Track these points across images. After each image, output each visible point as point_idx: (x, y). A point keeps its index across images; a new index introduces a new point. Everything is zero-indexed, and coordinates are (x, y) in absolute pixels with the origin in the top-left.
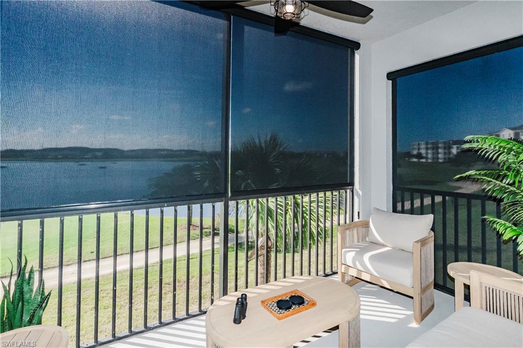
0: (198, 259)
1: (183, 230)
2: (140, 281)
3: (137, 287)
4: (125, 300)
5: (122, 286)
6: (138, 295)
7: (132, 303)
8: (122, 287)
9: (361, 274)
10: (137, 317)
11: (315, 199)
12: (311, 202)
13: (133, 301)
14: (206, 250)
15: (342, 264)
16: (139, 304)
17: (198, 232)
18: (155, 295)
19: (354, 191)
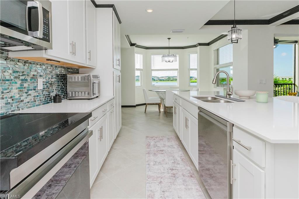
19: (295, 85)
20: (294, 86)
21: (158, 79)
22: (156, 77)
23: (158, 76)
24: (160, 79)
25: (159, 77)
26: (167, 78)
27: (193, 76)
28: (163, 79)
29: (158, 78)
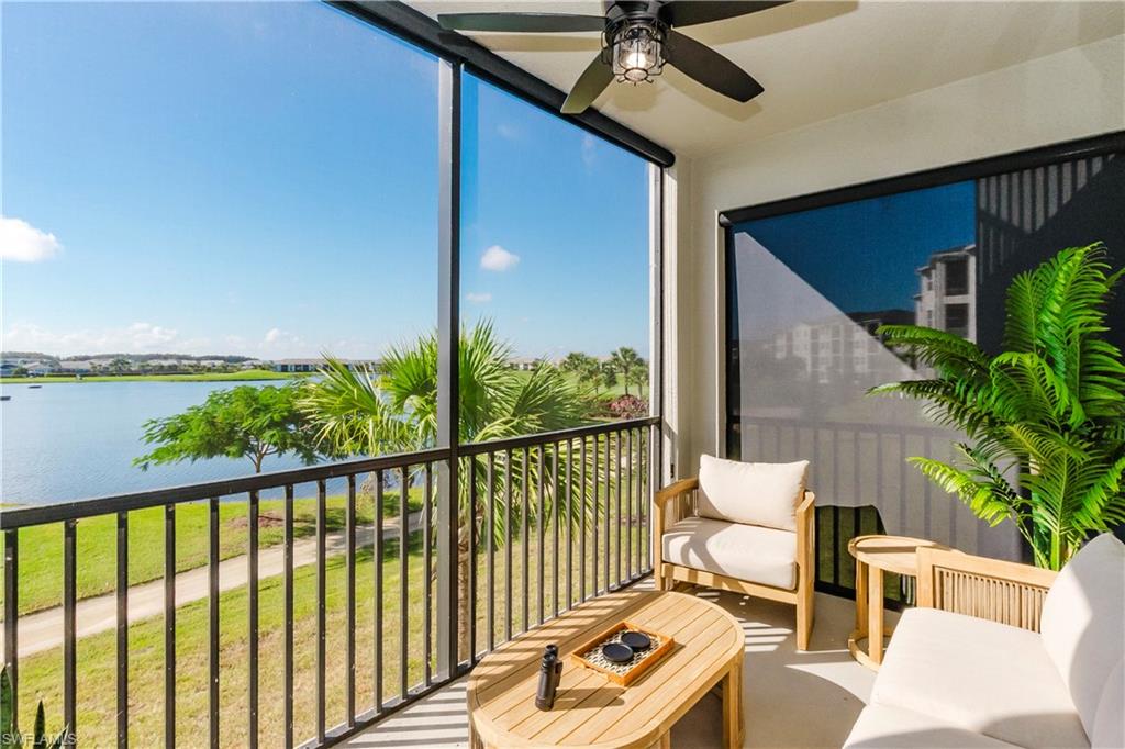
0: (283, 588)
1: (236, 531)
2: (142, 655)
3: (137, 669)
4: (107, 703)
5: (93, 672)
6: (143, 685)
7: (126, 707)
8: (94, 674)
9: (696, 577)
10: (147, 736)
11: (578, 446)
12: (572, 452)
13: (130, 703)
14: (301, 567)
15: (663, 562)
16: (148, 706)
17: (282, 530)
18: (188, 679)
19: (664, 427)
20: (658, 432)
21: (48, 367)
22: (40, 357)
23: (54, 355)
24: (64, 365)
25: (63, 355)
26: (111, 361)
27: (247, 356)
28: (86, 366)
29: (54, 361)
